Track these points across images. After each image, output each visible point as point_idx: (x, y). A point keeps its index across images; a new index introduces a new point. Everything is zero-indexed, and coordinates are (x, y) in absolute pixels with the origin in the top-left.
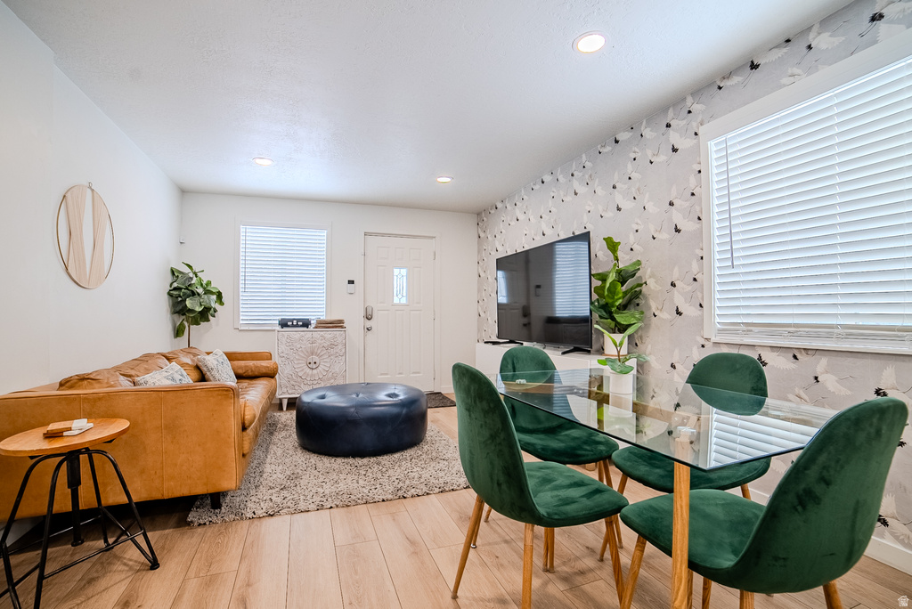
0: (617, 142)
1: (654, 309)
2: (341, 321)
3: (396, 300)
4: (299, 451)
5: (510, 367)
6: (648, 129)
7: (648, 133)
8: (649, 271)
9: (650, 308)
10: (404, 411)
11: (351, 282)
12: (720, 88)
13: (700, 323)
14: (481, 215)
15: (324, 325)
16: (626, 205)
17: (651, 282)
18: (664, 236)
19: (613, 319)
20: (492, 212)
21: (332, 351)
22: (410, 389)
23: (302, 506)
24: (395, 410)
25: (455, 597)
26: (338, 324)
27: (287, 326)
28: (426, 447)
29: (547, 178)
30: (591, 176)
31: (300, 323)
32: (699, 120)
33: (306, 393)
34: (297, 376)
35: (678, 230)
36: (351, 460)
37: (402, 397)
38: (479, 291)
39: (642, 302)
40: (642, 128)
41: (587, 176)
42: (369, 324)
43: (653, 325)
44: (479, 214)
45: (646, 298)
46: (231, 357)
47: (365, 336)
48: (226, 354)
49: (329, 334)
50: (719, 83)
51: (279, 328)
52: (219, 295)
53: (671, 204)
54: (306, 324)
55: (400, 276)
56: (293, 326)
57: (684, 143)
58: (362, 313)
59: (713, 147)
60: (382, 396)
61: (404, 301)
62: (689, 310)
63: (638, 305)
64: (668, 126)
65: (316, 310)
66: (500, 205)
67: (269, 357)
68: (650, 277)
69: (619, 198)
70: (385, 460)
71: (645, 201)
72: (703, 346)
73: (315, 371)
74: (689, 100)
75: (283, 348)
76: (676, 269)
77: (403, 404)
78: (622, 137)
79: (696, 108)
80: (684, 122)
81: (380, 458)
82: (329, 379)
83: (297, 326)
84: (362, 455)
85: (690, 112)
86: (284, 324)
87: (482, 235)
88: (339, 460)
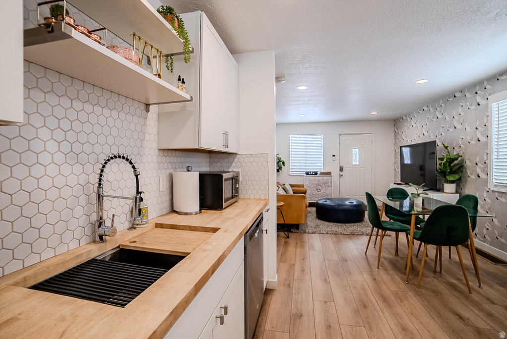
0: (455, 97)
1: (469, 174)
2: (330, 173)
3: (354, 163)
4: (317, 220)
5: (390, 194)
6: (468, 93)
7: (468, 95)
8: (467, 157)
9: (467, 173)
10: (356, 208)
11: (334, 156)
12: (498, 80)
13: (486, 182)
14: (396, 122)
15: (322, 174)
16: (458, 126)
17: (468, 162)
18: (473, 142)
19: (446, 178)
20: (401, 120)
21: (327, 185)
22: (358, 201)
23: (322, 232)
24: (352, 208)
25: (366, 254)
26: (329, 174)
27: (309, 174)
28: (364, 223)
29: (425, 108)
30: (444, 111)
31: (314, 173)
32: (489, 93)
33: (319, 200)
34: (313, 194)
35: (479, 141)
36: (336, 224)
37: (355, 203)
38: (395, 158)
39: (464, 170)
40: (466, 92)
41: (442, 111)
42: (341, 173)
43: (468, 181)
44: (395, 120)
45: (466, 169)
46: (292, 186)
47: (340, 178)
48: (290, 185)
49: (326, 178)
50: (498, 77)
51: (305, 175)
52: (283, 163)
53: (477, 128)
54: (316, 174)
55: (356, 151)
56: (311, 175)
57: (482, 102)
58: (339, 169)
59: (494, 106)
60: (347, 203)
61: (357, 163)
62: (483, 176)
63: (462, 171)
64: (476, 93)
65: (320, 169)
66: (404, 118)
67: (303, 186)
68: (467, 160)
69: (455, 123)
70: (348, 225)
71: (466, 126)
72: (488, 192)
73: (319, 193)
74: (486, 83)
75: (307, 183)
76: (478, 157)
77: (355, 206)
78: (458, 95)
79: (488, 87)
80: (483, 92)
81: (346, 224)
82: (325, 196)
83: (313, 175)
84: (340, 223)
85: (485, 88)
86: (307, 174)
87: (396, 131)
88: (331, 223)
